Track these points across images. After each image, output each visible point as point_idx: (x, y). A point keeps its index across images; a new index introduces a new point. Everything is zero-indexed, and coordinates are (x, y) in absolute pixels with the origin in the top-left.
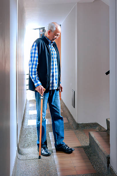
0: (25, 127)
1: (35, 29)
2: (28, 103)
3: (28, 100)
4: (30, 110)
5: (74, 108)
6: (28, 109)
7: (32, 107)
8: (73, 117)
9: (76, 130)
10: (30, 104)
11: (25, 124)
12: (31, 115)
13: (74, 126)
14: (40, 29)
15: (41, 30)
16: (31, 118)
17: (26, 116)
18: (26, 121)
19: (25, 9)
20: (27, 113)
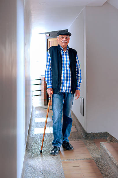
0: (31, 136)
1: (41, 34)
2: (34, 110)
3: (35, 106)
4: (36, 117)
5: (83, 116)
6: (34, 116)
7: (38, 114)
8: (82, 126)
9: (86, 140)
10: (36, 111)
11: (32, 132)
12: (38, 123)
13: (84, 136)
14: (46, 33)
15: (47, 35)
16: (37, 126)
17: (33, 124)
18: (32, 129)
19: (32, 12)
20: (34, 120)
